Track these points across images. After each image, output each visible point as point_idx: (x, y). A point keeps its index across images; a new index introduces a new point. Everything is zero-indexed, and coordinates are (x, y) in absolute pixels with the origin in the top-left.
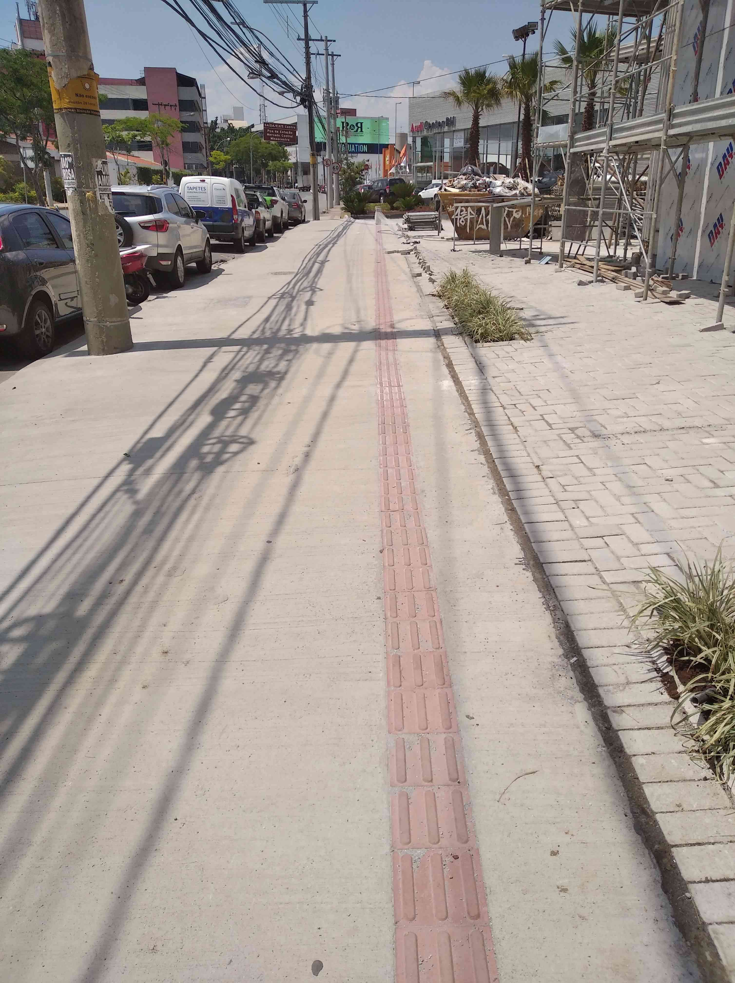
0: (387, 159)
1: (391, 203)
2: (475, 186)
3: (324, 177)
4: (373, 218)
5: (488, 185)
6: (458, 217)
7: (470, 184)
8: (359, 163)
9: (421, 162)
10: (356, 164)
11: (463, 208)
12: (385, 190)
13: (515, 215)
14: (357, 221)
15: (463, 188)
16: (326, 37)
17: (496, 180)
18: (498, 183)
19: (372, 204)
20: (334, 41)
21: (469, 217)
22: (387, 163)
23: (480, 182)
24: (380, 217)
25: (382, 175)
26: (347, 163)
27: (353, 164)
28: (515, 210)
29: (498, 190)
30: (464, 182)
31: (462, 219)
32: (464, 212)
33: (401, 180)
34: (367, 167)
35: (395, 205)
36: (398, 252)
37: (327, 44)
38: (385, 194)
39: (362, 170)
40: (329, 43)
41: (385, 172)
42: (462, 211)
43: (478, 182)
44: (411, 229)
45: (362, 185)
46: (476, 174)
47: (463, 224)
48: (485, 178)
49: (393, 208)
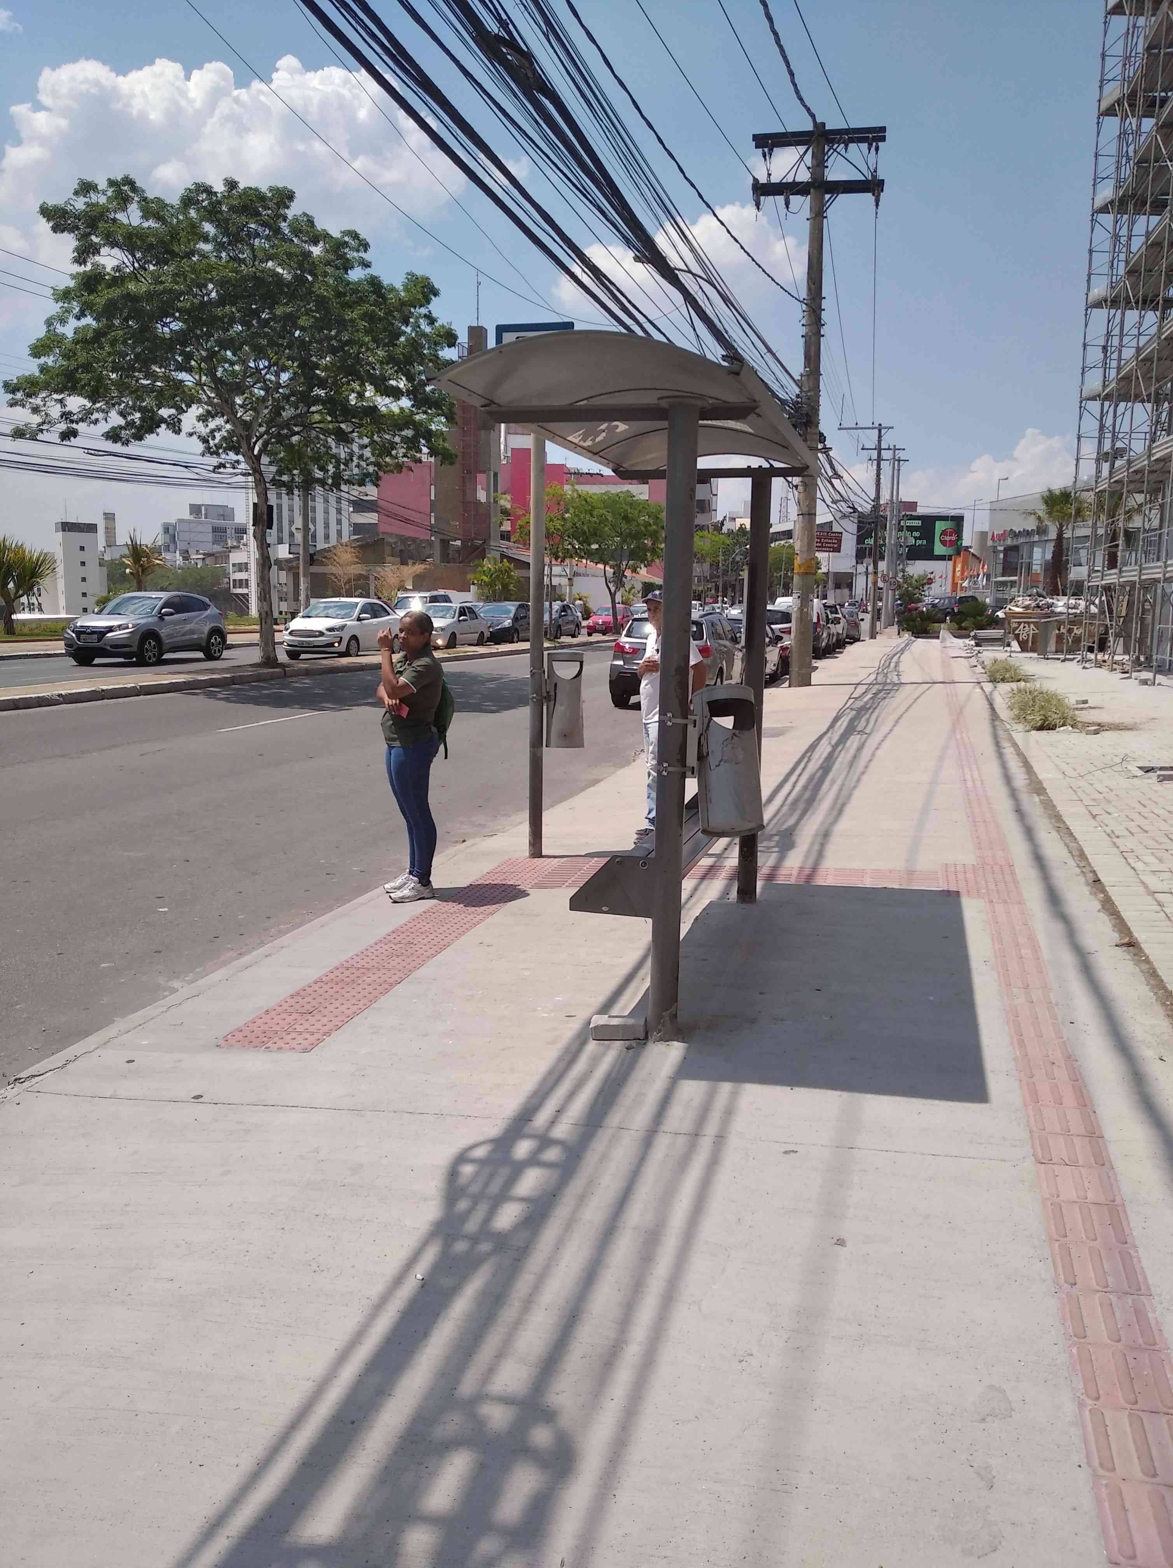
0: (957, 569)
1: (959, 623)
2: (1038, 606)
3: (867, 591)
4: (938, 638)
5: (1050, 606)
6: (1021, 632)
7: (1034, 604)
8: (920, 576)
9: (1003, 576)
10: (916, 576)
11: (1026, 625)
12: (953, 609)
13: (1075, 631)
14: (919, 640)
15: (1026, 607)
16: (895, 446)
17: (1059, 601)
18: (1061, 603)
19: (937, 624)
20: (904, 449)
21: (1032, 632)
22: (958, 574)
23: (1043, 602)
24: (946, 636)
25: (949, 589)
26: (903, 576)
27: (912, 577)
28: (1075, 627)
29: (1059, 610)
30: (1028, 603)
31: (1025, 634)
32: (1027, 628)
33: (974, 598)
34: (930, 581)
35: (963, 625)
36: (961, 657)
37: (895, 453)
38: (952, 614)
39: (923, 585)
40: (897, 452)
41: (954, 585)
42: (1024, 627)
43: (1041, 604)
44: (977, 645)
45: (924, 603)
46: (1040, 595)
47: (1025, 638)
48: (1048, 599)
49: (960, 628)
